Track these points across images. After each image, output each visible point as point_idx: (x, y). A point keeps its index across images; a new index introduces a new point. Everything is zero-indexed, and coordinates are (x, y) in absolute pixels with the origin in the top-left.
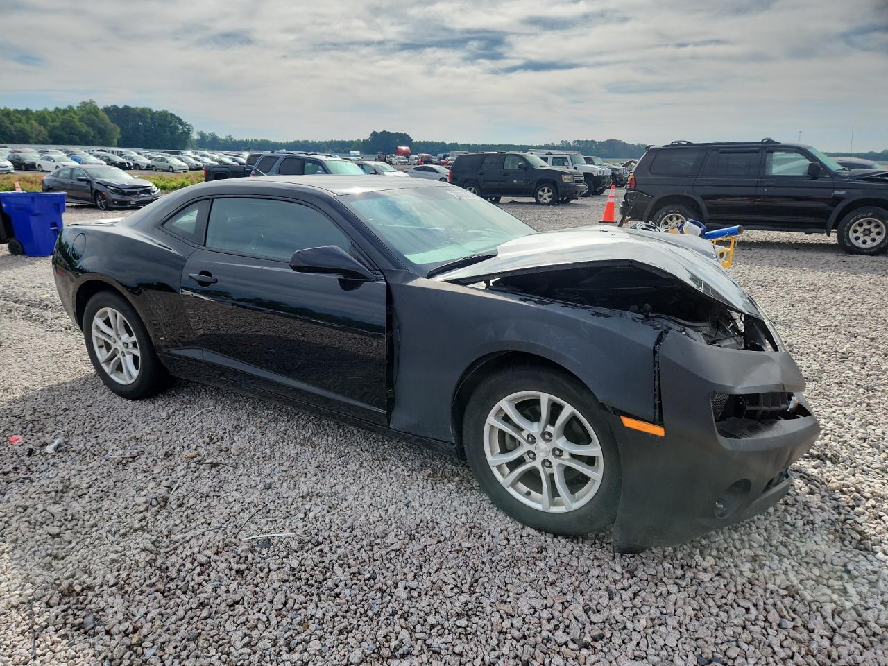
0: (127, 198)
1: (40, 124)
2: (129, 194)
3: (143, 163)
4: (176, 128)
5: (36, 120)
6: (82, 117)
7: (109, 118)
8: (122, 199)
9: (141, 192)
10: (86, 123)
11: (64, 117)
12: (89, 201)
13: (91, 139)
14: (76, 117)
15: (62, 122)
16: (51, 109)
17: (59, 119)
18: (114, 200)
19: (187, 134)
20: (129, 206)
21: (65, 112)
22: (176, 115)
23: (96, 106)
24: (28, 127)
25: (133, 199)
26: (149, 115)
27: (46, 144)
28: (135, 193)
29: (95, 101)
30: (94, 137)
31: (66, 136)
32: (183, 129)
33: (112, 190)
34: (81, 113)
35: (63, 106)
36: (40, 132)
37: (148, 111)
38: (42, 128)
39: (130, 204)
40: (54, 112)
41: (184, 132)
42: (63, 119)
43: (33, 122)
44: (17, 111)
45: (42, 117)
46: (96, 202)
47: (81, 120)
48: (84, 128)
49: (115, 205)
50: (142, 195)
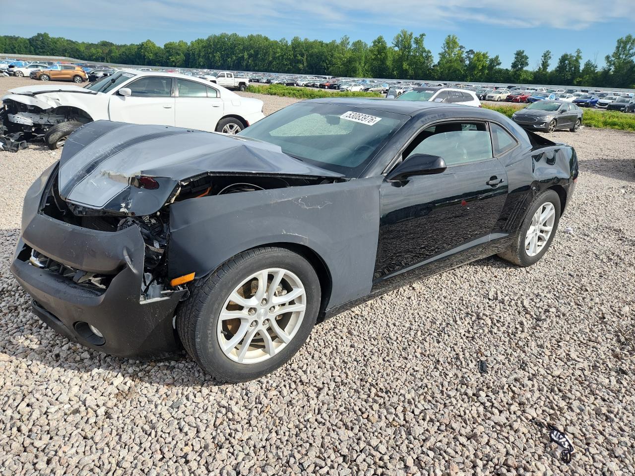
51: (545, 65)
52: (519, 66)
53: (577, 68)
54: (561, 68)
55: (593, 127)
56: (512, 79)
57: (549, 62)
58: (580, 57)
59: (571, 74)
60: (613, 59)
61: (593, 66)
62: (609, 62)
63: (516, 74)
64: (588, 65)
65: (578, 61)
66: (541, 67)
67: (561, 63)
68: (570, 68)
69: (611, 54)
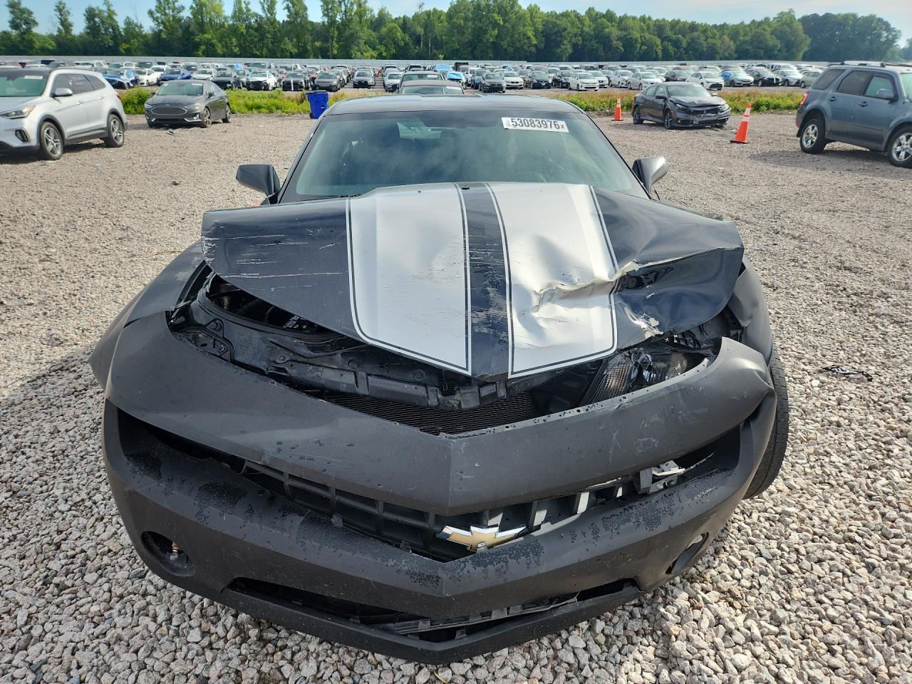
0: (691, 117)
1: (731, 39)
2: (696, 113)
3: (794, 79)
4: (880, 36)
5: (728, 36)
6: (775, 30)
7: (804, 29)
8: (687, 118)
9: (708, 111)
10: (776, 36)
11: (757, 30)
12: (659, 118)
13: (776, 52)
14: (768, 29)
15: (753, 36)
16: (747, 22)
17: (751, 32)
18: (678, 119)
19: (891, 42)
20: (691, 126)
21: (760, 23)
22: (885, 20)
23: (793, 16)
24: (718, 43)
25: (697, 119)
26: (851, 22)
27: (730, 60)
28: (702, 112)
29: (794, 10)
30: (779, 51)
31: (751, 51)
32: (887, 37)
33: (679, 109)
34: (775, 26)
35: (759, 19)
36: (729, 47)
37: (852, 17)
38: (732, 43)
39: (692, 123)
40: (749, 25)
41: (888, 40)
42: (756, 32)
43: (725, 37)
44: (715, 26)
45: (735, 32)
46: (664, 121)
47: (772, 33)
48: (772, 41)
49: (679, 123)
50: (709, 114)
51: (66, 25)
52: (24, 27)
53: (115, 28)
54: (93, 29)
55: (238, 114)
56: (22, 48)
57: (70, 19)
58: (114, 13)
59: (111, 39)
60: (159, 15)
61: (136, 25)
62: (155, 19)
63: (23, 39)
64: (128, 22)
65: (112, 19)
66: (61, 27)
67: (89, 22)
68: (106, 29)
69: (153, 9)
